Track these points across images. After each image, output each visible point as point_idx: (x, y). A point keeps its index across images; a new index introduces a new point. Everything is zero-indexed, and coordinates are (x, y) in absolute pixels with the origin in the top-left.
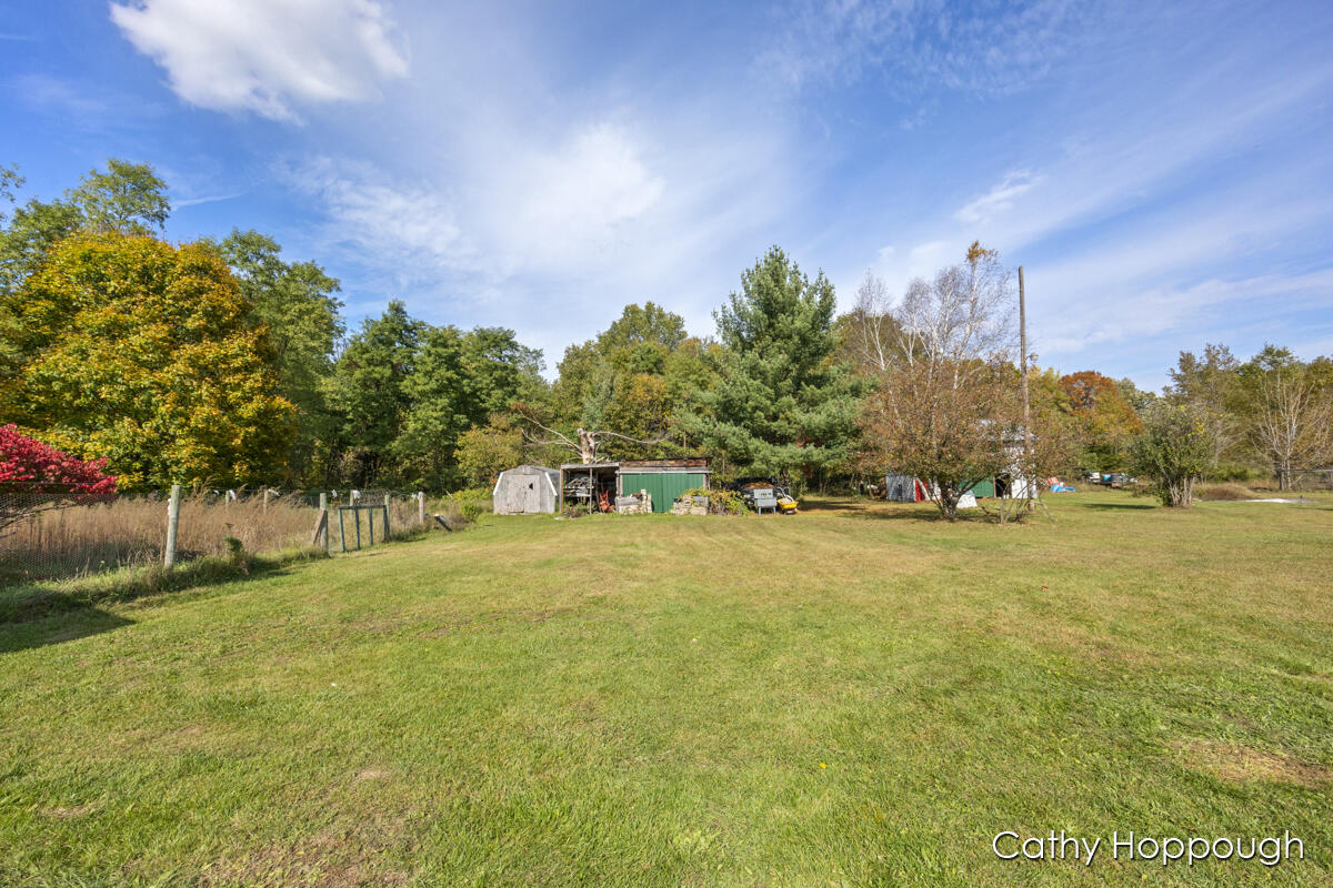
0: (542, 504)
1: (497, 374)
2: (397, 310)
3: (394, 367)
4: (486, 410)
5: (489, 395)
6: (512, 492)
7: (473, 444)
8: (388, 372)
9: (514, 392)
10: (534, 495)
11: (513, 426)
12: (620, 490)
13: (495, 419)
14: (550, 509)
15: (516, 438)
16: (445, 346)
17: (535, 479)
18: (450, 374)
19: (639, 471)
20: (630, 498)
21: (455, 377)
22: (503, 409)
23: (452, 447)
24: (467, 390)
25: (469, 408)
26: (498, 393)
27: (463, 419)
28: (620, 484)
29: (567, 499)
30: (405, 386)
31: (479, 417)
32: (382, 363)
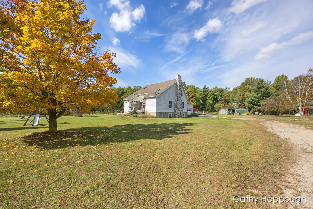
0: (225, 113)
1: (220, 95)
2: (205, 86)
3: (205, 95)
4: (219, 100)
5: (219, 98)
6: (221, 112)
7: (217, 106)
8: (204, 96)
9: (223, 97)
10: (224, 112)
11: (223, 102)
12: (235, 112)
13: (220, 102)
14: (226, 114)
15: (223, 105)
16: (212, 92)
17: (224, 111)
18: (213, 96)
19: (238, 110)
20: (236, 113)
21: (214, 96)
22: (221, 100)
23: (214, 106)
24: (216, 98)
25: (216, 100)
26: (220, 98)
27: (215, 102)
28: (235, 111)
29: (228, 113)
30: (207, 98)
31: (217, 102)
32: (204, 95)
